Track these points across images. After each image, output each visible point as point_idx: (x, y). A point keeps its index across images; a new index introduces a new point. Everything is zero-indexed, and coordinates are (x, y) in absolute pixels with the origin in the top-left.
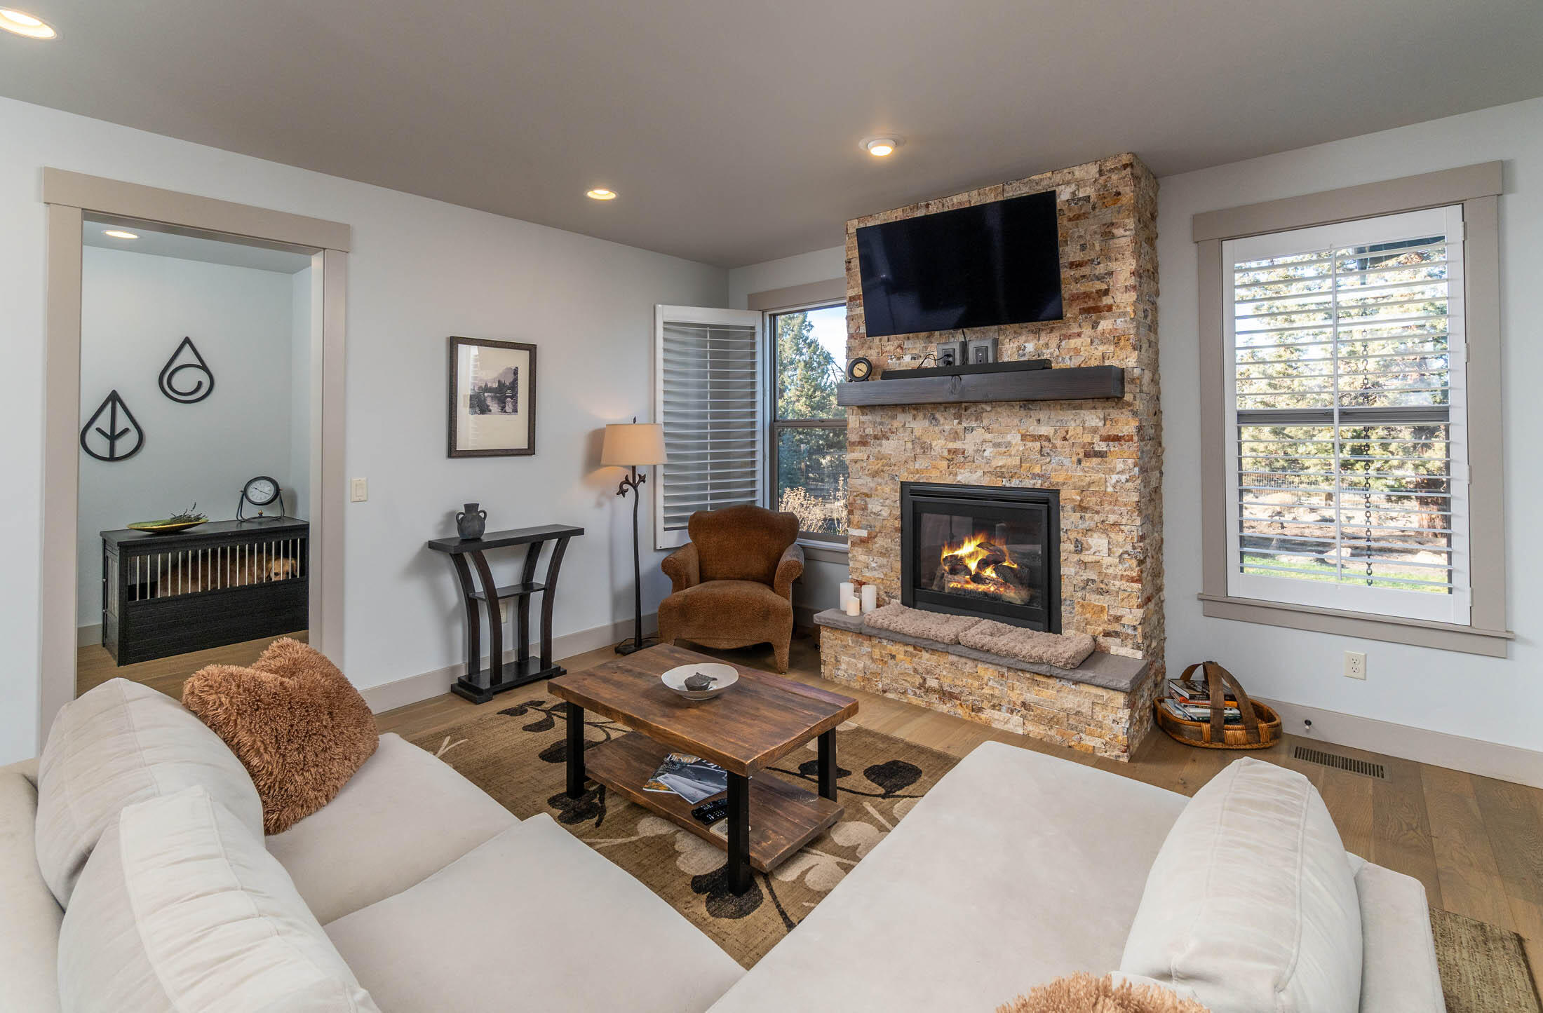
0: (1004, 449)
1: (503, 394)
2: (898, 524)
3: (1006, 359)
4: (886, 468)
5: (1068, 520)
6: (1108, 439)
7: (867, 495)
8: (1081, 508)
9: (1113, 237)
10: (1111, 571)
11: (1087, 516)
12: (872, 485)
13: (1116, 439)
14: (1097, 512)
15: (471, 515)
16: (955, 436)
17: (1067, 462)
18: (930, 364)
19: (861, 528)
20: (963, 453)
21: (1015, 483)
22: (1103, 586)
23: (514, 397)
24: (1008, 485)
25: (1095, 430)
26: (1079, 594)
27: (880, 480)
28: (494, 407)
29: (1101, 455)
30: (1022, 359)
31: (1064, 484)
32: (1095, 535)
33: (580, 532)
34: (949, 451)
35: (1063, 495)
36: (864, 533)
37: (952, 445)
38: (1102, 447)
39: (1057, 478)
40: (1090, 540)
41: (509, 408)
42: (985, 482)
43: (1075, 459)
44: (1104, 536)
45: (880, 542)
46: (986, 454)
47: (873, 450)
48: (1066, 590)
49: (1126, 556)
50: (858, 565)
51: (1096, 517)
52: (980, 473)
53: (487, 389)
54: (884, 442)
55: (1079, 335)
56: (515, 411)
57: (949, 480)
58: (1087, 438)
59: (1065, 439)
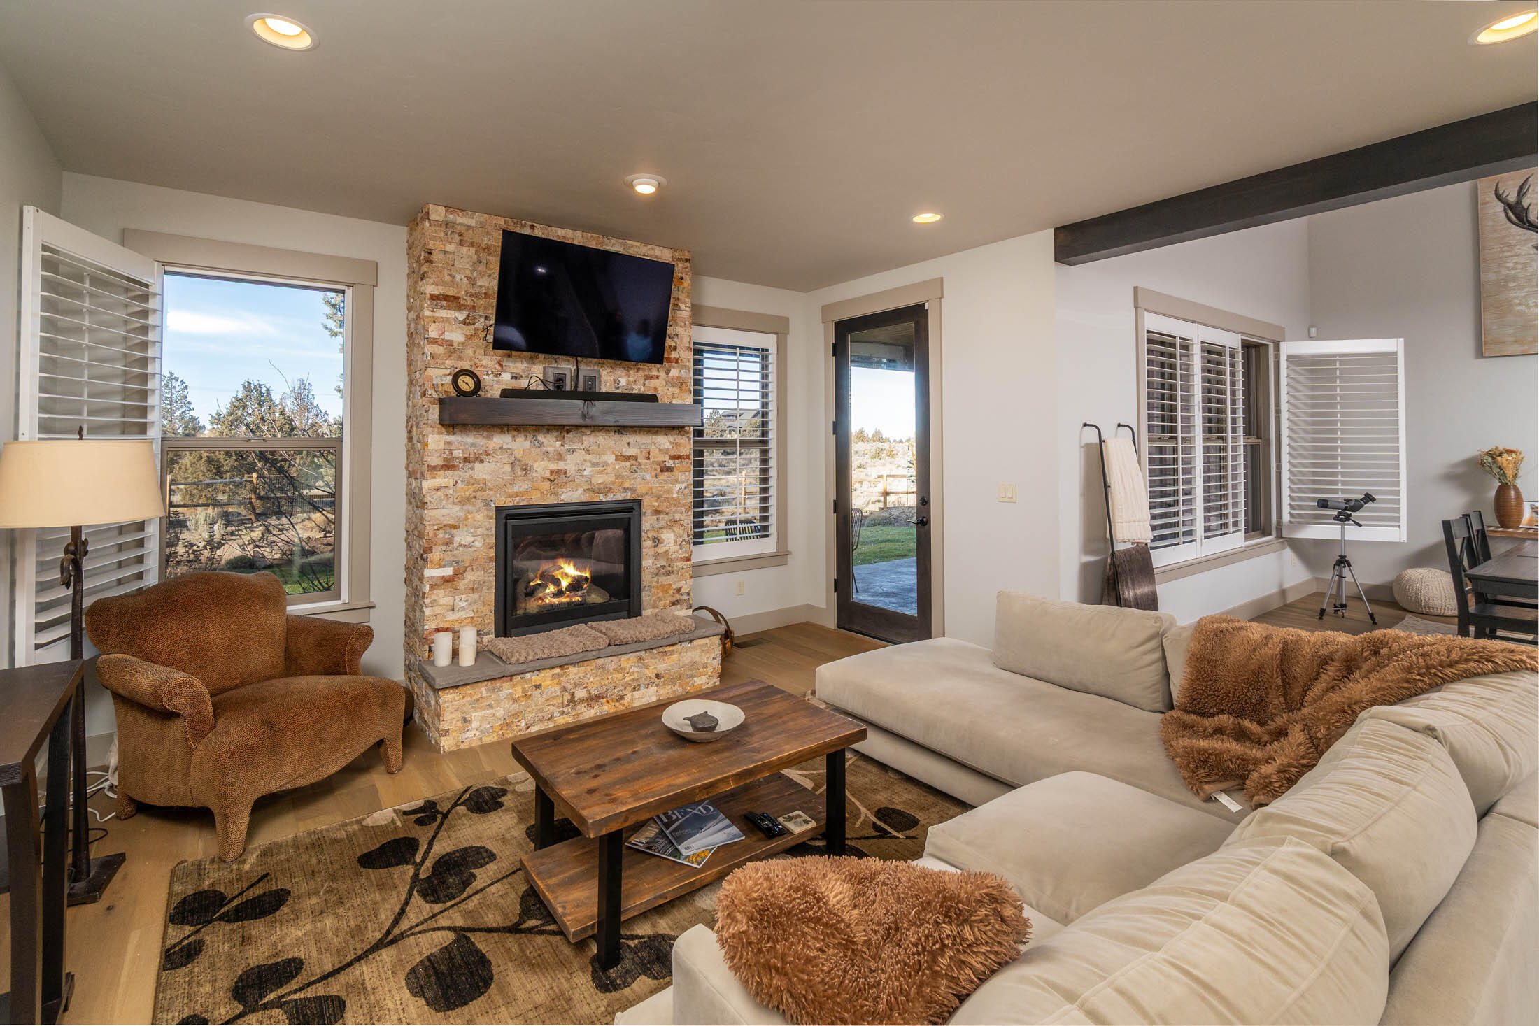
0: (601, 468)
2: (492, 553)
3: (604, 390)
4: (479, 494)
5: (648, 523)
6: (673, 458)
7: (454, 527)
8: (657, 512)
10: (673, 556)
11: (661, 517)
12: (461, 514)
13: (679, 457)
14: (667, 514)
16: (560, 457)
17: (648, 477)
18: (536, 386)
19: (444, 566)
20: (565, 473)
21: (610, 497)
22: (670, 569)
24: (604, 500)
25: (667, 451)
26: (655, 580)
27: (471, 508)
29: (670, 470)
30: (617, 391)
31: (647, 494)
32: (665, 531)
34: (552, 472)
35: (645, 503)
36: (448, 571)
37: (554, 466)
38: (670, 463)
39: (641, 490)
40: (662, 536)
42: (584, 500)
43: (653, 474)
44: (670, 531)
45: (470, 577)
46: (585, 473)
47: (462, 474)
48: (646, 577)
49: (684, 543)
50: (438, 610)
51: (666, 517)
52: (580, 491)
54: (477, 465)
55: (657, 377)
57: (552, 500)
58: (661, 458)
59: (648, 458)
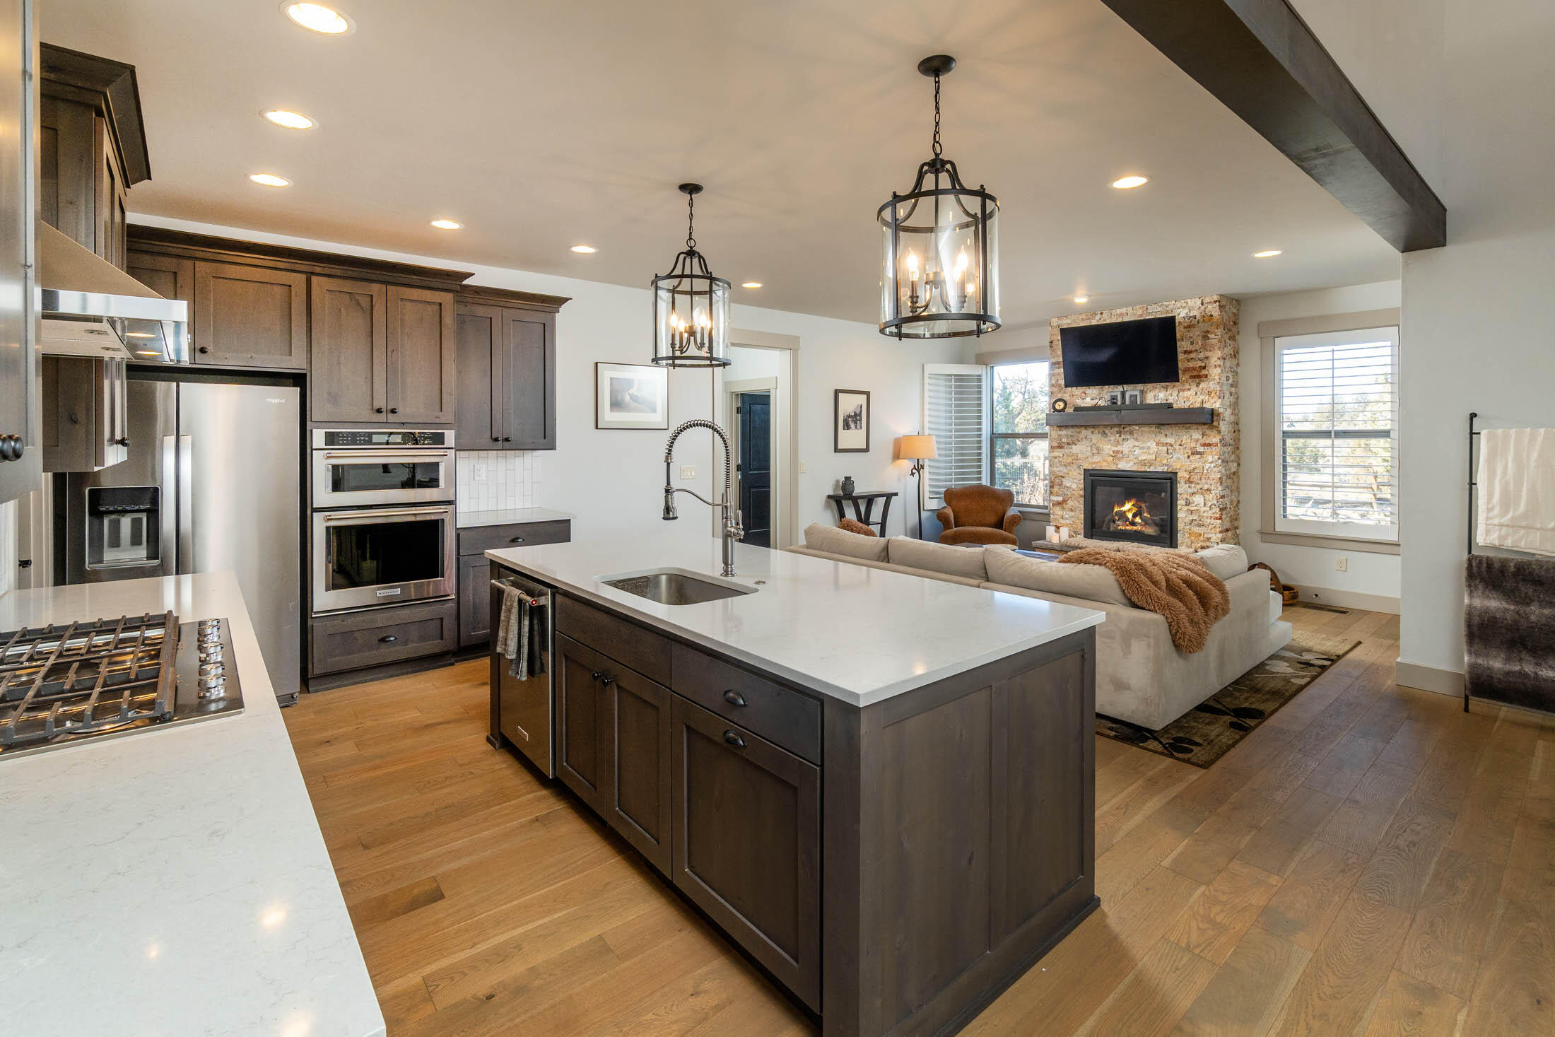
0: (1145, 450)
1: (856, 417)
2: (1082, 493)
3: (1148, 402)
4: (1074, 461)
5: (1182, 488)
6: (1204, 445)
7: (1062, 477)
8: (1189, 481)
9: (1209, 338)
10: (1205, 514)
11: (1193, 485)
12: (1065, 471)
13: (1209, 445)
14: (1198, 484)
15: (848, 483)
16: (1118, 444)
17: (1182, 457)
18: (1102, 403)
19: (1058, 496)
20: (1122, 452)
21: (1152, 469)
22: (1200, 522)
23: (860, 420)
24: (1148, 470)
25: (1197, 441)
26: (1187, 527)
27: (1070, 468)
28: (853, 426)
29: (1200, 453)
30: (1157, 402)
31: (1179, 469)
32: (1197, 496)
33: (896, 494)
34: (1114, 452)
35: (1179, 475)
36: (1060, 499)
37: (1115, 449)
38: (1201, 449)
39: (1175, 466)
40: (1194, 499)
41: (858, 427)
42: (1135, 468)
43: (1186, 456)
44: (1202, 496)
45: (1071, 503)
46: (1136, 453)
47: (1066, 451)
48: (1180, 525)
49: (1213, 506)
50: (1056, 517)
51: (1198, 486)
52: (1132, 463)
53: (849, 416)
54: (1074, 446)
55: (1189, 390)
56: (861, 428)
57: (1114, 468)
58: (1193, 445)
59: (1181, 445)
